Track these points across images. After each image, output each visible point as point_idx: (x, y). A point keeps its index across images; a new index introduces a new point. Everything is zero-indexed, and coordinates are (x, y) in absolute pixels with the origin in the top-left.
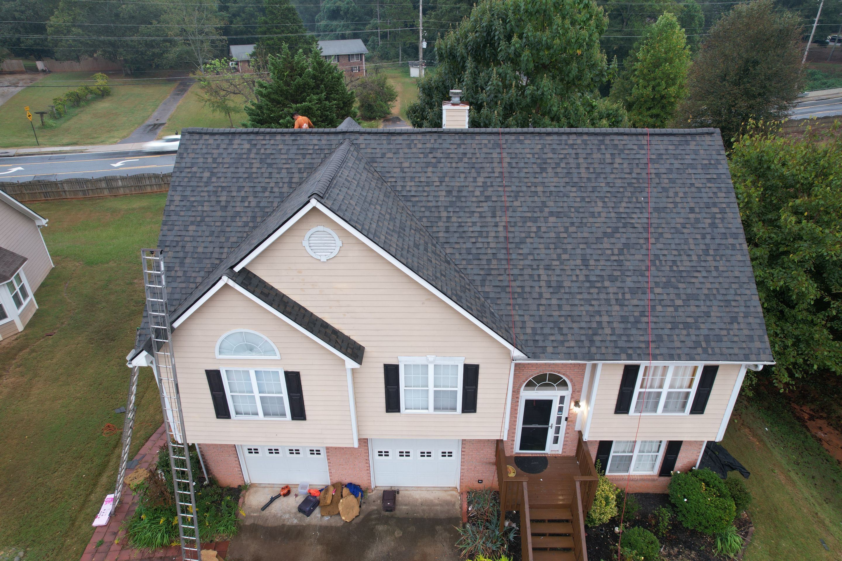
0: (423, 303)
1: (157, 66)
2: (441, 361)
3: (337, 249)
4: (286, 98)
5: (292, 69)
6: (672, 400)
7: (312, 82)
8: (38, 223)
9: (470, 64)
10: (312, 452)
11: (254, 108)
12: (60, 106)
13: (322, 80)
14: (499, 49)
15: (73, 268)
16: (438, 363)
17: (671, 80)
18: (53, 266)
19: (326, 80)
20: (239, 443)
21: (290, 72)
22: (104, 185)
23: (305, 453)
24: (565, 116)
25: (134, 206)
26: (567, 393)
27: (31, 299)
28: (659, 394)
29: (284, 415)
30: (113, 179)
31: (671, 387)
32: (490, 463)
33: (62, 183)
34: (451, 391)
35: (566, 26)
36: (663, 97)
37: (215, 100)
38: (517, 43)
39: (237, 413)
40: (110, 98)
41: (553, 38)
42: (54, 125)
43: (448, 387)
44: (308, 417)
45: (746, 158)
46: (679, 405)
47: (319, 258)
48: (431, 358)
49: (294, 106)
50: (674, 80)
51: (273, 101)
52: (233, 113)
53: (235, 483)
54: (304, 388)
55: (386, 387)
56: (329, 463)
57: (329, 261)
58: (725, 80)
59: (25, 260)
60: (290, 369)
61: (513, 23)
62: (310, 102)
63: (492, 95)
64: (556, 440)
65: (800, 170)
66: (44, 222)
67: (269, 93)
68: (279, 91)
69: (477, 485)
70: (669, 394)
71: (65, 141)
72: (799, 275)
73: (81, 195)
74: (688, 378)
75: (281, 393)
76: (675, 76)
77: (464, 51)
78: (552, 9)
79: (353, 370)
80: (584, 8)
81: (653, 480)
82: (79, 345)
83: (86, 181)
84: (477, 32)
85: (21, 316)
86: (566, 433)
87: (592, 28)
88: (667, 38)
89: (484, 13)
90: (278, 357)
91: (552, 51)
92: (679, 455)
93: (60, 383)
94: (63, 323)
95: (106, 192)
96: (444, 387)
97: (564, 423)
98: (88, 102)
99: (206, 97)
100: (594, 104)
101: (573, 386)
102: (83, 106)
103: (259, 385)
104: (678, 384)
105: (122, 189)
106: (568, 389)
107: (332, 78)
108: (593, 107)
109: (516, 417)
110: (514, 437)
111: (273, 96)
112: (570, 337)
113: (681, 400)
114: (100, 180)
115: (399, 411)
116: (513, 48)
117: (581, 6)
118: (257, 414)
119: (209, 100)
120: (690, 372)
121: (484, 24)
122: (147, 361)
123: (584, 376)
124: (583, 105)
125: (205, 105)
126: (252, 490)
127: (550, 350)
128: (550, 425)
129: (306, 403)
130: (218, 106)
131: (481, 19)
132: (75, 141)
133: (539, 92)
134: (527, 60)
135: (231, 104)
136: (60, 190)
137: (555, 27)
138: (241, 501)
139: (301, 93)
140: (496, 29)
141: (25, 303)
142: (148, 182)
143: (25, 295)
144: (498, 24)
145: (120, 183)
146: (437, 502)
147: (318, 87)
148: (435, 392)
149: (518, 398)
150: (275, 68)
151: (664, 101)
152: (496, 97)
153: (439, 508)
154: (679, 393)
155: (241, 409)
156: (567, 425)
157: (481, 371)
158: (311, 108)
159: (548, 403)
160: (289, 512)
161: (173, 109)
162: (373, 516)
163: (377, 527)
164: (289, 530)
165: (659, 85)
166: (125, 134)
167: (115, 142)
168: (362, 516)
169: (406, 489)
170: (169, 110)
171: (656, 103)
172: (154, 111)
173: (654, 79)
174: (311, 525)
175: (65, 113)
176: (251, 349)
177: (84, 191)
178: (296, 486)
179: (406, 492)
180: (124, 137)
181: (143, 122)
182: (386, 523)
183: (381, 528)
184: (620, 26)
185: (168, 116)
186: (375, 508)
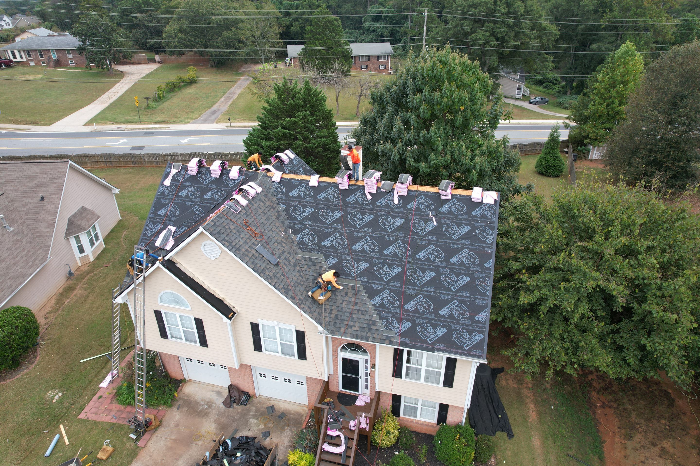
1: (232, 60)
2: (283, 326)
3: (219, 254)
4: (282, 114)
5: (289, 93)
6: (429, 375)
7: (301, 103)
8: (113, 192)
10: (222, 366)
12: (160, 92)
13: (309, 102)
14: (408, 101)
15: (132, 221)
16: (280, 327)
18: (121, 219)
19: (312, 101)
23: (218, 366)
26: (368, 358)
27: (101, 242)
28: (420, 370)
29: (196, 342)
30: (176, 154)
31: (427, 366)
34: (290, 345)
36: (617, 113)
40: (195, 85)
41: (442, 98)
42: (155, 106)
43: (288, 341)
44: (209, 346)
46: (436, 380)
47: (210, 257)
48: (276, 323)
49: (287, 119)
51: (273, 115)
53: (179, 377)
54: (205, 329)
55: (253, 336)
56: (229, 374)
57: (216, 260)
59: (99, 217)
60: (197, 317)
64: (366, 387)
66: (117, 191)
67: (271, 110)
68: (277, 108)
70: (427, 371)
71: (158, 119)
73: (154, 164)
74: (437, 362)
75: (193, 329)
76: (629, 96)
77: (388, 98)
81: (433, 426)
83: (159, 155)
84: (397, 85)
85: (93, 252)
86: (370, 384)
87: (476, 90)
90: (190, 309)
92: (449, 413)
93: (104, 298)
94: (115, 259)
96: (286, 341)
98: (180, 87)
99: (255, 91)
101: (371, 354)
102: (176, 92)
103: (181, 323)
104: (431, 366)
106: (368, 356)
109: (337, 368)
110: (337, 380)
112: (357, 324)
113: (436, 376)
114: (167, 155)
115: (262, 351)
116: (415, 102)
118: (182, 339)
119: (257, 94)
122: (124, 300)
123: (375, 351)
126: (188, 384)
127: (342, 330)
128: (360, 376)
129: (207, 338)
134: (423, 112)
137: (444, 90)
138: (180, 388)
139: (293, 111)
140: (408, 86)
141: (96, 244)
143: (97, 238)
144: (410, 82)
145: (180, 158)
146: (292, 412)
147: (305, 106)
148: (281, 343)
149: (337, 355)
151: (617, 117)
153: (292, 416)
154: (434, 371)
155: (174, 335)
156: (370, 379)
157: (306, 335)
158: (296, 122)
159: (357, 362)
160: (205, 401)
161: (236, 96)
162: (252, 413)
163: (251, 420)
164: (201, 411)
165: (613, 103)
166: (197, 116)
167: (188, 123)
168: (245, 412)
169: (277, 400)
170: (232, 97)
171: (610, 118)
172: (222, 97)
173: (610, 97)
174: (214, 411)
175: (163, 96)
176: (177, 303)
177: (156, 162)
178: (213, 386)
179: (277, 402)
180: (196, 118)
181: (212, 106)
182: (257, 419)
183: (253, 421)
184: (613, 39)
185: (230, 102)
186: (254, 408)
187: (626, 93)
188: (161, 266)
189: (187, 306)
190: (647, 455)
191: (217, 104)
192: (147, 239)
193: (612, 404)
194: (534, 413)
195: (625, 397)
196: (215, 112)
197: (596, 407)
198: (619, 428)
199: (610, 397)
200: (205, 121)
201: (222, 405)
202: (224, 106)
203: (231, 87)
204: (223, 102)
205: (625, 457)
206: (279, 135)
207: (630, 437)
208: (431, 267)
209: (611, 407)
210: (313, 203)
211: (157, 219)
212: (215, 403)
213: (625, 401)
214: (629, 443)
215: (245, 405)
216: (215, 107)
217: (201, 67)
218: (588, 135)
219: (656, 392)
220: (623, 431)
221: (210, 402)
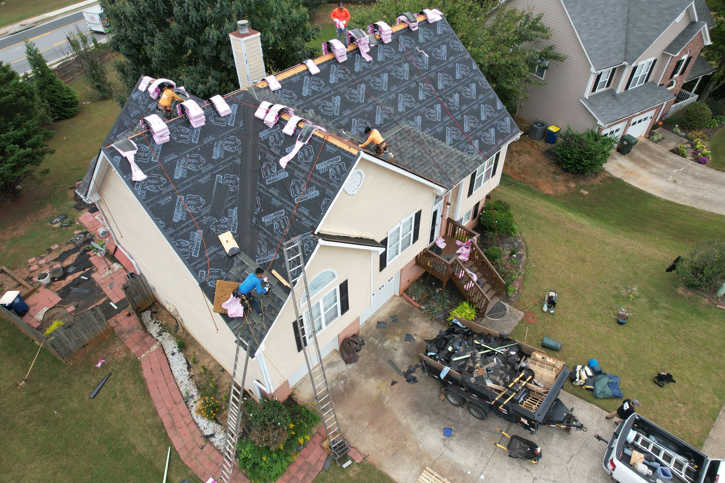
0: (400, 189)
2: (406, 220)
3: (363, 181)
16: (405, 222)
28: (482, 176)
29: (336, 316)
32: (413, 267)
34: (409, 235)
43: (407, 233)
44: (349, 306)
46: (488, 176)
47: (353, 193)
48: (402, 221)
55: (380, 256)
57: (358, 192)
60: (342, 281)
69: (407, 285)
75: (336, 302)
81: (471, 224)
86: (442, 224)
90: (337, 278)
96: (406, 235)
103: (324, 307)
104: (488, 165)
115: (386, 266)
118: (321, 328)
126: (296, 392)
127: (452, 179)
128: (436, 224)
138: (298, 402)
148: (402, 240)
153: (399, 311)
156: (442, 219)
157: (422, 213)
159: (436, 212)
160: (333, 381)
162: (376, 342)
163: (384, 345)
164: (345, 389)
168: (371, 348)
169: (373, 316)
174: (352, 375)
179: (375, 318)
182: (386, 340)
183: (387, 344)
186: (371, 338)
189: (334, 276)
190: (516, 159)
201: (350, 366)
205: (512, 168)
212: (343, 372)
215: (364, 344)
221: (338, 376)
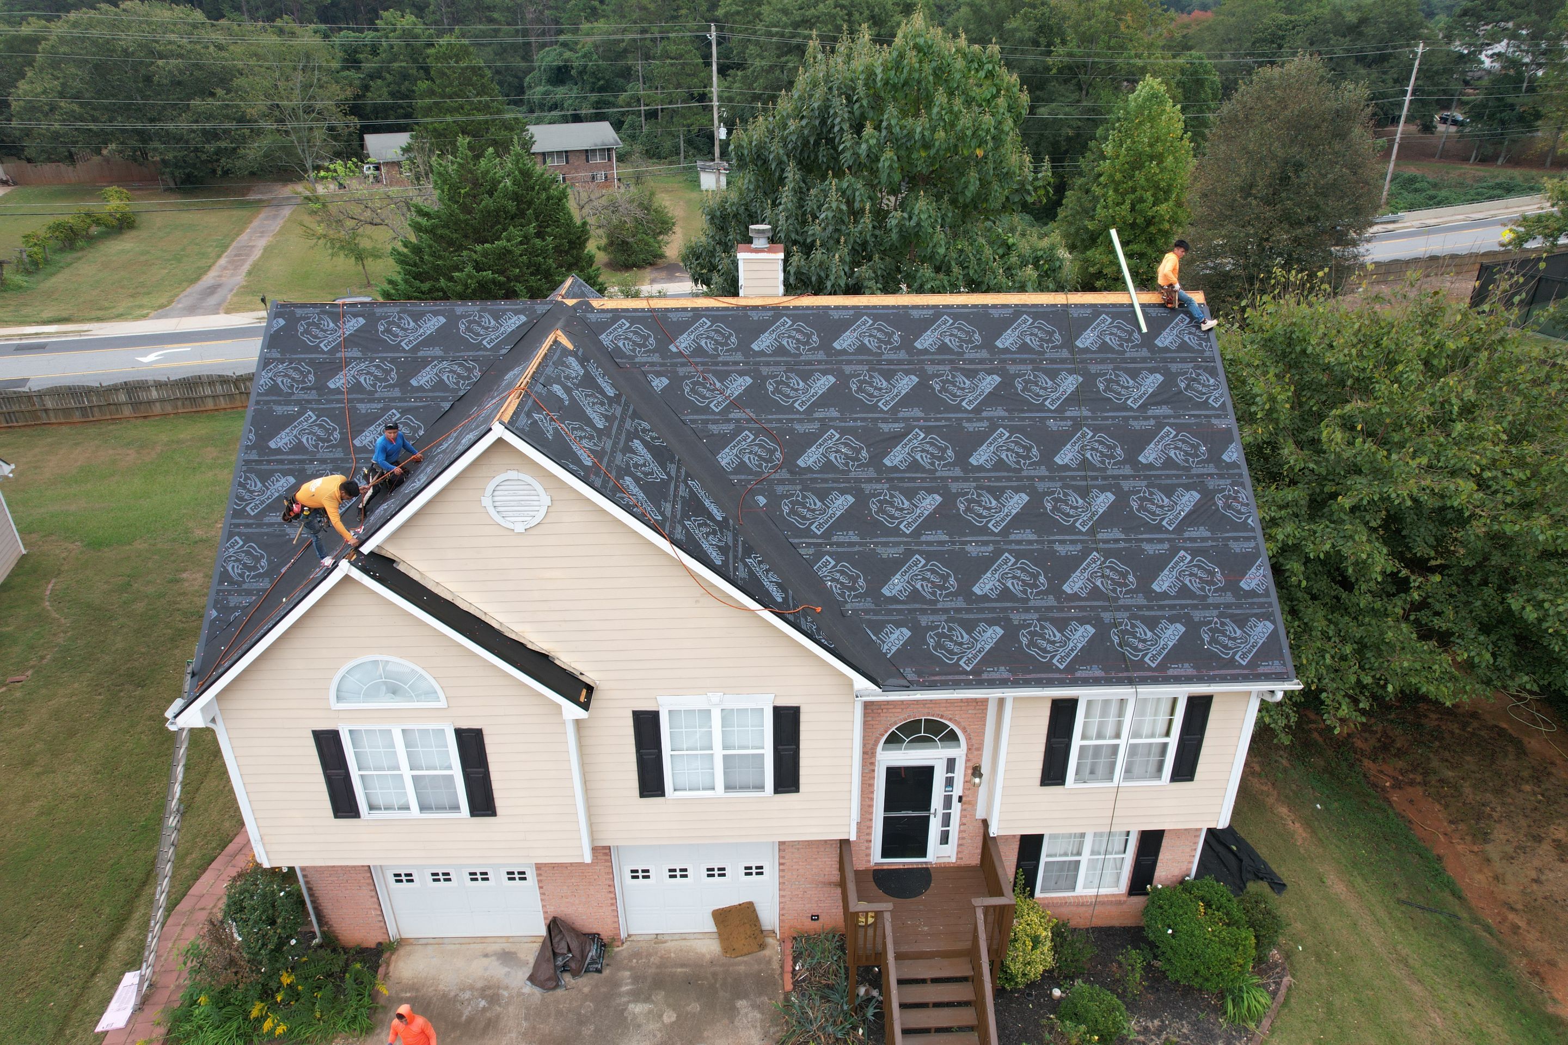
0: (697, 601)
1: (226, 173)
2: (733, 702)
3: (543, 511)
4: (466, 236)
5: (476, 184)
6: (1138, 759)
7: (511, 206)
9: (792, 173)
10: (511, 875)
11: (405, 250)
12: (35, 249)
13: (530, 203)
14: (841, 148)
15: (64, 555)
16: (728, 706)
17: (1162, 192)
18: (24, 552)
19: (537, 202)
20: (378, 863)
21: (471, 189)
22: (122, 397)
23: (498, 878)
24: (960, 264)
25: (182, 436)
26: (959, 752)
28: (1115, 749)
29: (456, 808)
30: (141, 386)
31: (1136, 735)
32: (830, 884)
33: (41, 394)
34: (753, 755)
35: (956, 109)
36: (1150, 222)
37: (336, 236)
38: (872, 137)
39: (372, 808)
40: (133, 233)
41: (933, 130)
42: (25, 284)
43: (747, 748)
44: (499, 811)
45: (1266, 335)
46: (1152, 767)
47: (511, 526)
48: (715, 697)
49: (479, 248)
50: (1167, 192)
51: (439, 238)
52: (370, 259)
53: (371, 938)
54: (491, 759)
55: (638, 751)
56: (542, 894)
57: (531, 532)
58: (1249, 195)
60: (465, 725)
61: (865, 103)
62: (508, 241)
63: (830, 228)
64: (945, 839)
65: (1350, 355)
66: (7, 470)
67: (434, 227)
68: (450, 222)
69: (810, 925)
70: (1133, 750)
71: (46, 315)
72: (1356, 532)
73: (77, 417)
74: (1163, 718)
75: (450, 768)
76: (1170, 185)
77: (781, 152)
78: (931, 78)
79: (578, 722)
80: (986, 77)
81: (1119, 903)
82: (74, 698)
83: (89, 391)
84: (803, 117)
86: (962, 824)
87: (1001, 111)
88: (1152, 119)
89: (815, 85)
90: (443, 704)
91: (932, 152)
92: (1161, 857)
94: (42, 658)
95: (127, 411)
96: (740, 748)
97: (956, 807)
98: (92, 240)
99: (320, 230)
100: (1011, 241)
101: (969, 739)
102: (82, 249)
103: (410, 755)
104: (1146, 729)
105: (158, 404)
106: (959, 746)
107: (548, 199)
108: (1009, 248)
109: (872, 799)
110: (869, 834)
111: (439, 232)
113: (1154, 759)
114: (115, 389)
115: (662, 794)
116: (864, 146)
117: (982, 74)
118: (407, 808)
119: (325, 236)
120: (1165, 707)
121: (816, 105)
122: (204, 717)
123: (985, 721)
124: (991, 243)
125: (316, 244)
126: (402, 952)
128: (932, 811)
129: (495, 785)
130: (342, 248)
131: (811, 96)
132: (65, 314)
133: (913, 223)
134: (891, 167)
135: (365, 244)
136: (37, 407)
137: (935, 110)
138: (382, 970)
139: (492, 227)
140: (836, 113)
142: (208, 391)
144: (839, 103)
145: (154, 394)
147: (522, 214)
148: (726, 757)
149: (873, 764)
150: (445, 182)
151: (1152, 229)
152: (836, 230)
153: (742, 968)
154: (1151, 744)
155: (379, 800)
156: (962, 810)
157: (803, 718)
159: (928, 772)
160: (472, 988)
161: (257, 254)
162: (625, 989)
163: (631, 1006)
164: (470, 1020)
165: (1141, 200)
166: (163, 300)
167: (145, 317)
168: (603, 990)
169: (683, 937)
170: (248, 255)
171: (1138, 232)
172: (219, 256)
173: (1134, 190)
174: (511, 1009)
175: (46, 261)
176: (394, 691)
177: (83, 410)
178: (483, 939)
179: (683, 943)
180: (162, 306)
181: (198, 278)
182: (647, 999)
183: (638, 1009)
184: (1075, 96)
185: (246, 267)
186: (627, 973)
187: (1163, 179)
188: (356, 574)
189: (430, 694)
191: (212, 273)
192: (248, 526)
193: (1411, 776)
194: (1297, 825)
195: (1431, 755)
196: (212, 290)
197: (1384, 789)
198: (1451, 822)
199: (1400, 764)
200: (192, 310)
201: (528, 988)
202: (232, 275)
203: (238, 235)
204: (225, 268)
206: (466, 286)
207: (1485, 837)
208: (1100, 482)
209: (1412, 783)
210: (745, 363)
211: (269, 462)
212: (507, 988)
213: (1435, 763)
214: (1489, 847)
215: (599, 971)
216: (209, 279)
217: (139, 193)
218: (1100, 272)
219: (1482, 733)
220: (1461, 826)
221: (489, 988)
